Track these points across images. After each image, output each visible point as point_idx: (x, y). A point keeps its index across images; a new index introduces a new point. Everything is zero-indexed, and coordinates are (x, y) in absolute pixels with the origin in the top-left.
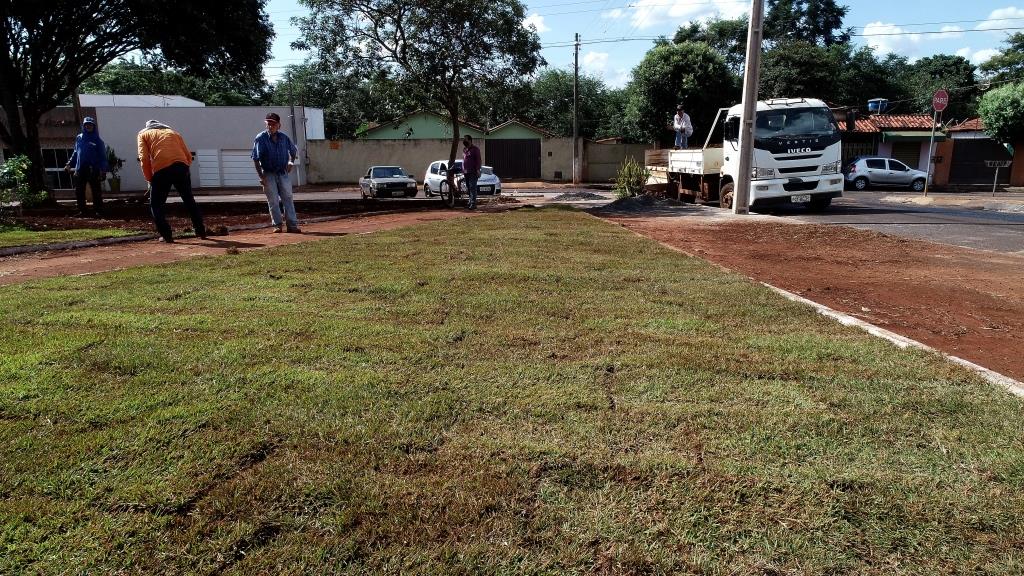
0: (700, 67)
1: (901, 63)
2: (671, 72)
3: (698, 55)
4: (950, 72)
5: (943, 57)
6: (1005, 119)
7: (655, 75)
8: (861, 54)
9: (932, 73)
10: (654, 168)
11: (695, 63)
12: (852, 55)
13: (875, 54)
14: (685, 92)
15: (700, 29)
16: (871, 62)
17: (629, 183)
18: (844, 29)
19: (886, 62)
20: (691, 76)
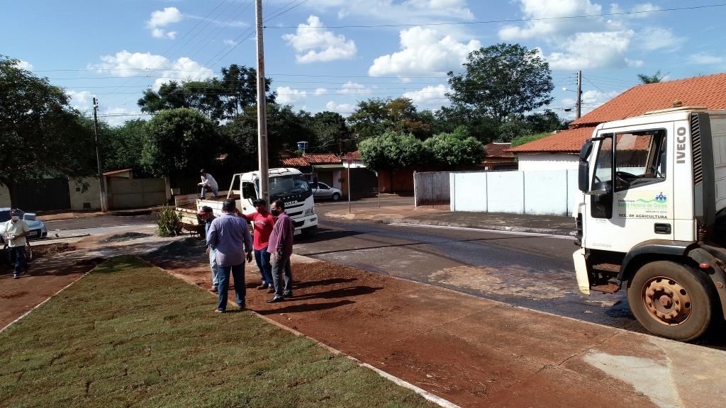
0: (195, 126)
1: (307, 116)
2: (174, 129)
3: (192, 118)
4: (334, 122)
5: (328, 113)
6: (372, 158)
7: (162, 131)
8: (285, 110)
9: (324, 122)
10: (184, 210)
11: (191, 123)
12: (280, 110)
13: (292, 110)
14: (186, 143)
15: (177, 86)
16: (292, 115)
17: (168, 224)
18: (271, 92)
19: (299, 115)
20: (190, 133)
